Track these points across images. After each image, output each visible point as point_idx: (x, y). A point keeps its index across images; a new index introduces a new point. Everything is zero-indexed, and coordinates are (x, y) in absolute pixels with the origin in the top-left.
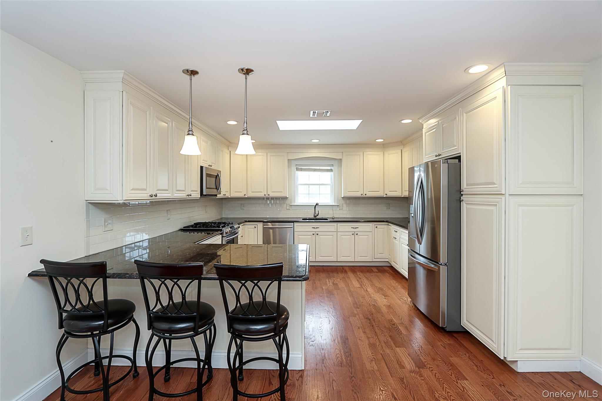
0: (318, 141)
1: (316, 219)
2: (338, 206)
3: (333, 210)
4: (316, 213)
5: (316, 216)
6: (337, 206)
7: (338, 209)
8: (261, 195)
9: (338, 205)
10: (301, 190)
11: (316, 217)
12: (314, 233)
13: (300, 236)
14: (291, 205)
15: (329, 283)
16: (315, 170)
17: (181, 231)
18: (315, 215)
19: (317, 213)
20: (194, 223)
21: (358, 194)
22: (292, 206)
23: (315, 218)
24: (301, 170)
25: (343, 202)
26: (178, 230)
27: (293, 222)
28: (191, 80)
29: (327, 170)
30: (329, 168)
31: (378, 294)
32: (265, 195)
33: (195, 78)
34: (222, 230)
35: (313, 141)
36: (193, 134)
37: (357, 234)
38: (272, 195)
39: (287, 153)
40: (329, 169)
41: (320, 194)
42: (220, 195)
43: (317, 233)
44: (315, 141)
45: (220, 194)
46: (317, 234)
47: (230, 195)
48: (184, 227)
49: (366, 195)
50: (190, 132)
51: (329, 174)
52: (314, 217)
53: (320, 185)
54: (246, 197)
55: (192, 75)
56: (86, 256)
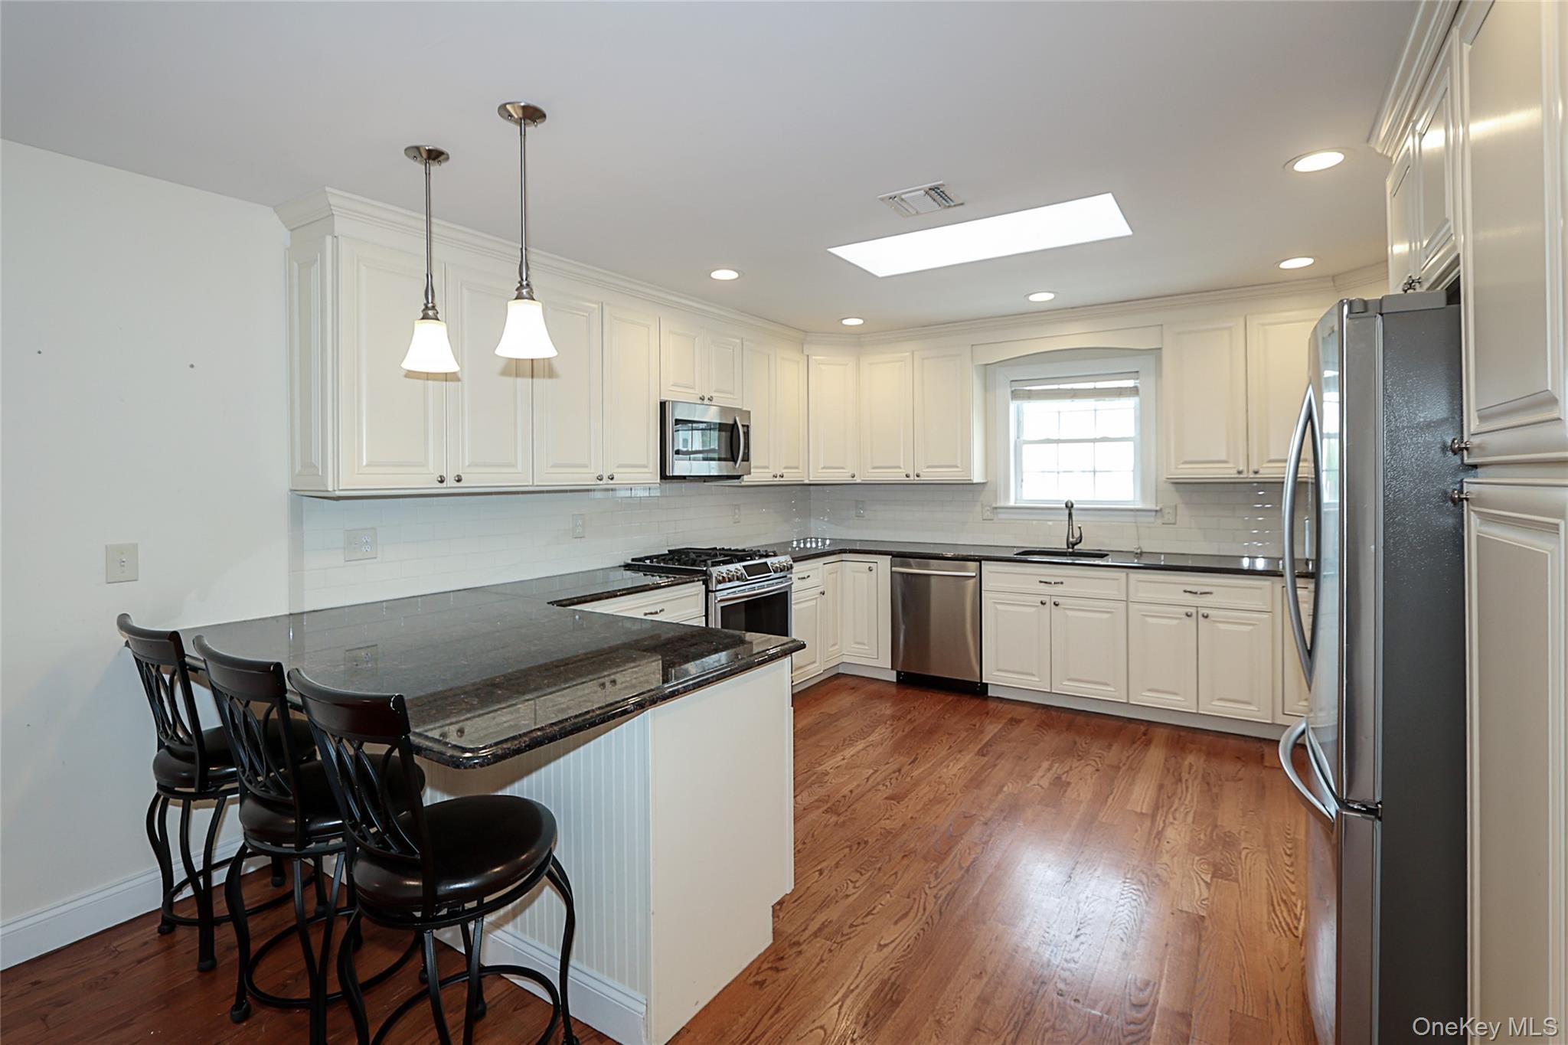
0: (1050, 296)
1: (1073, 554)
2: (1156, 511)
3: (1137, 527)
4: (1075, 535)
5: (1074, 545)
6: (1154, 513)
7: (1160, 521)
8: (897, 476)
9: (1158, 508)
10: (1033, 458)
11: (1073, 548)
12: (1044, 599)
13: (999, 607)
14: (996, 508)
15: (1042, 777)
16: (1075, 394)
17: (623, 568)
18: (1071, 539)
19: (1077, 534)
20: (669, 551)
21: (1227, 472)
22: (998, 510)
23: (1071, 550)
24: (1030, 396)
25: (1173, 497)
26: (618, 565)
27: (980, 561)
28: (428, 174)
29: (1120, 392)
30: (1130, 383)
31: (1197, 858)
32: (907, 476)
33: (435, 168)
34: (708, 572)
35: (1034, 298)
36: (438, 316)
37: (1206, 617)
38: (929, 475)
39: (973, 345)
40: (1131, 388)
41: (1095, 472)
42: (749, 476)
43: (1054, 599)
44: (1042, 297)
45: (750, 474)
46: (1056, 604)
47: (809, 476)
48: (633, 560)
49: (1256, 472)
50: (431, 313)
51: (1130, 404)
52: (1068, 548)
53: (1094, 441)
54: (858, 481)
55: (430, 161)
56: (291, 614)
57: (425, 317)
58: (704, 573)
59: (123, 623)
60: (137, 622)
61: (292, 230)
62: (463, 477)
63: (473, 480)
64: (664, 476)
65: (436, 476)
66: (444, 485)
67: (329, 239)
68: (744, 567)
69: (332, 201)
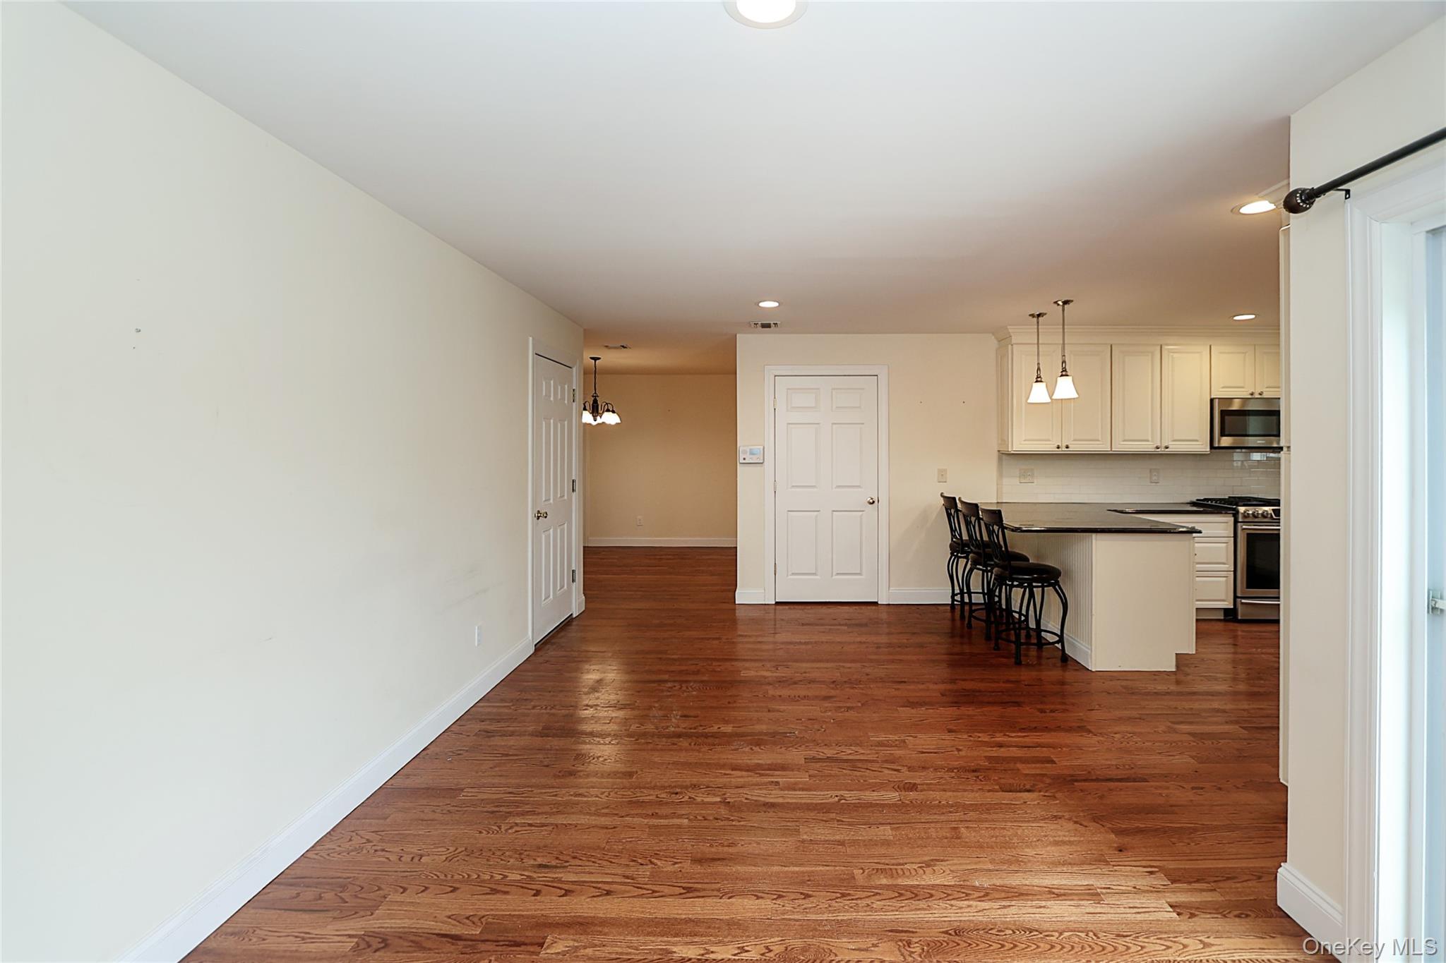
57: (1037, 381)
58: (1234, 509)
59: (942, 495)
60: (945, 495)
61: (999, 341)
62: (1070, 446)
63: (1076, 447)
64: (1212, 447)
65: (1056, 445)
66: (1060, 449)
67: (1010, 346)
68: (1273, 510)
69: (1010, 331)
